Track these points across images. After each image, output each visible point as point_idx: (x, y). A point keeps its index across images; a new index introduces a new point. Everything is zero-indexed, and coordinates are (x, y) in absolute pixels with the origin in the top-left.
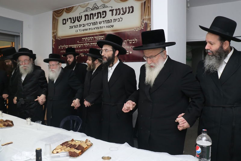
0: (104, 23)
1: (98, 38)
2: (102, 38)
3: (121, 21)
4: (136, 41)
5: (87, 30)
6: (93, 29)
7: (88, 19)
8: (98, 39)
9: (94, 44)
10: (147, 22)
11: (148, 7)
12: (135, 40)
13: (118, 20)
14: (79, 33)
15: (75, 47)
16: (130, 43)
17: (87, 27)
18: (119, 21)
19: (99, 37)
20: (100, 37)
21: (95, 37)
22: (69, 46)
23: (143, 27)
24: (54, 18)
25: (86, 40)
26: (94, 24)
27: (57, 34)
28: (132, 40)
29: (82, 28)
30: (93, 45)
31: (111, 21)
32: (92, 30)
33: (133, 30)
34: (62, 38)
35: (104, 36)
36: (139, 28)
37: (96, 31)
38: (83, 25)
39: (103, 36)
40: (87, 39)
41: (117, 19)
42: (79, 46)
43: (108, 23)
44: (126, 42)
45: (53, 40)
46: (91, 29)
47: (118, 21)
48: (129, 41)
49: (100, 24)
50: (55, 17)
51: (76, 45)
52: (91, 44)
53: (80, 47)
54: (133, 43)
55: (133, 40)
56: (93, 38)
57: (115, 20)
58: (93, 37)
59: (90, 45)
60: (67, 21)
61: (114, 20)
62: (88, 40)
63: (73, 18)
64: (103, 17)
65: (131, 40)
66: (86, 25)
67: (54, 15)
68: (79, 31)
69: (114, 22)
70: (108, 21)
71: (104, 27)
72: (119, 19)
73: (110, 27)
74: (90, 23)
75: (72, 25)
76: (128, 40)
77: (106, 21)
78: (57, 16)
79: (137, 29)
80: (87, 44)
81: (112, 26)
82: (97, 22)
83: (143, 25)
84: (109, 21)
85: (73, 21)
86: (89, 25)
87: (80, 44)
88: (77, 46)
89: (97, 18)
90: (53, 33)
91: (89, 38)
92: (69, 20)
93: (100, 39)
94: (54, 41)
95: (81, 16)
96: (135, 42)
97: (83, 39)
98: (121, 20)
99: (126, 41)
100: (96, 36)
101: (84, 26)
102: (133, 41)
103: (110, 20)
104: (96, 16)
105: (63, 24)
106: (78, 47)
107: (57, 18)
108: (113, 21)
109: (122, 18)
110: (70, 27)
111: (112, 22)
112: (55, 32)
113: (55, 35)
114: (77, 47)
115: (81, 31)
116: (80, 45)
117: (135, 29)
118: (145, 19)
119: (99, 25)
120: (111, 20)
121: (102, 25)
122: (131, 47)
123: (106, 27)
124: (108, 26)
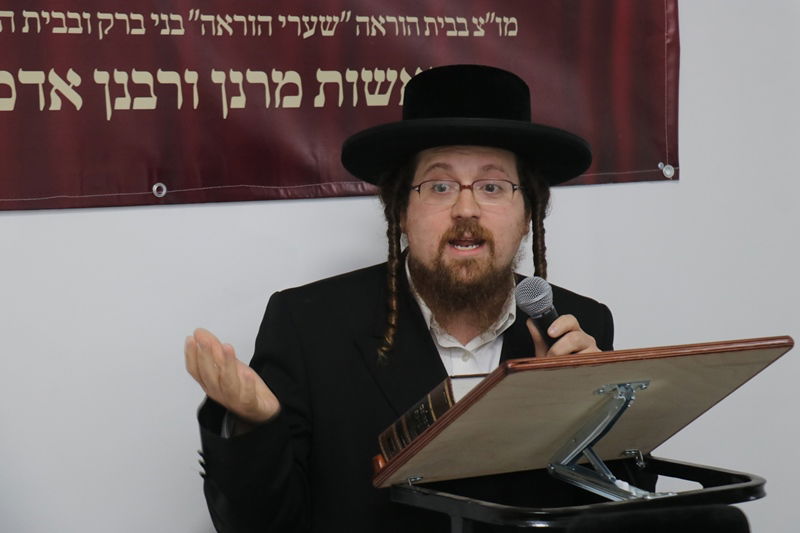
122: (491, 28)
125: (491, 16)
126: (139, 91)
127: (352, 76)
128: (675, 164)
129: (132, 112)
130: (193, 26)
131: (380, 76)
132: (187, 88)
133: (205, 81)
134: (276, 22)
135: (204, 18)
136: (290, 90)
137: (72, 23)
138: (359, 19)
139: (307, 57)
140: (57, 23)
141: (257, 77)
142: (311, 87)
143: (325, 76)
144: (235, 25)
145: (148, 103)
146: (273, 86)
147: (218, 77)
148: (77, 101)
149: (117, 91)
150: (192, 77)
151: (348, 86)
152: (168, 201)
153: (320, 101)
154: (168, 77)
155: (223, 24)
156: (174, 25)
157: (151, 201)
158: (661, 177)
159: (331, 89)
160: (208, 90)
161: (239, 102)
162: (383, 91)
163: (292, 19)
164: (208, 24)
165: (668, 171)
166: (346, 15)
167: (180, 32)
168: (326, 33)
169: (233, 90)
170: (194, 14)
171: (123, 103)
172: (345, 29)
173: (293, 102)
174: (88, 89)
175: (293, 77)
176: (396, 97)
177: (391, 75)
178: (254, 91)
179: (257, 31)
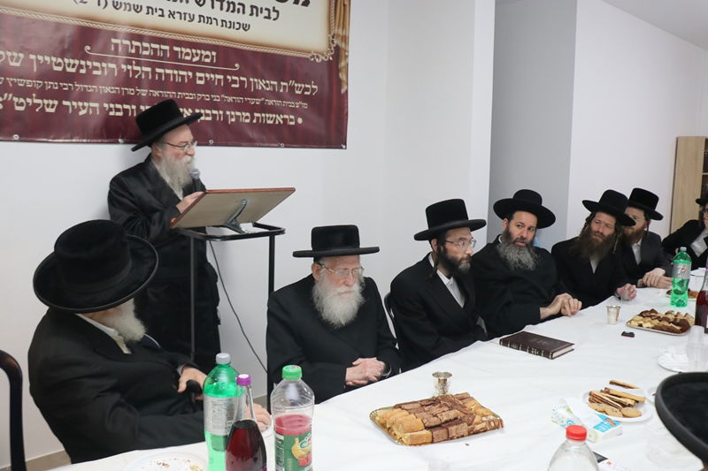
0: (213, 7)
1: (187, 54)
3: (275, 19)
4: (313, 90)
5: (136, 9)
6: (166, 13)
8: (188, 58)
9: (174, 75)
10: (340, 45)
11: (344, 5)
12: (313, 87)
13: (266, 13)
14: (94, 9)
15: (70, 70)
16: (298, 92)
18: (269, 17)
19: (194, 51)
20: (197, 54)
21: (176, 49)
22: (32, 57)
23: (332, 56)
25: (133, 51)
28: (303, 86)
30: (167, 76)
31: (241, 7)
32: (162, 16)
33: (308, 56)
35: (214, 53)
36: (323, 55)
37: (179, 24)
39: (208, 53)
40: (137, 48)
41: (261, 9)
42: (97, 68)
43: (229, 13)
44: (285, 87)
46: (160, 12)
47: (265, 17)
48: (296, 85)
49: (201, 5)
51: (77, 62)
52: (158, 70)
53: (95, 72)
54: (306, 93)
55: (307, 86)
56: (165, 51)
57: (255, 10)
58: (167, 48)
59: (153, 76)
61: (252, 6)
65: (299, 85)
69: (252, 14)
70: (229, 3)
71: (214, 21)
72: (268, 10)
73: (237, 26)
76: (292, 82)
77: (221, 1)
79: (317, 57)
80: (136, 68)
81: (246, 27)
83: (333, 49)
84: (231, 6)
87: (100, 60)
88: (80, 67)
91: (144, 44)
93: (196, 59)
96: (311, 94)
97: (116, 41)
98: (274, 15)
99: (286, 84)
100: (182, 44)
102: (307, 89)
103: (240, 4)
106: (90, 71)
108: (248, 10)
109: (277, 12)
111: (244, 13)
114: (83, 71)
115: (102, 1)
116: (97, 64)
117: (313, 56)
118: (338, 35)
119: (193, 8)
120: (243, 5)
121: (207, 11)
122: (300, 106)
123: (220, 23)
124: (230, 22)
125: (301, 103)
126: (207, 115)
127: (263, 115)
128: (345, 144)
129: (205, 121)
130: (222, 99)
131: (271, 115)
132: (220, 115)
133: (224, 114)
134: (244, 99)
135: (225, 97)
136: (247, 117)
137: (191, 96)
138: (266, 100)
139: (253, 109)
140: (187, 96)
141: (238, 114)
142: (253, 117)
143: (256, 115)
144: (234, 100)
145: (209, 119)
146: (242, 116)
147: (228, 113)
150: (221, 112)
151: (262, 118)
152: (215, 145)
153: (255, 121)
154: (215, 112)
155: (230, 99)
156: (217, 98)
157: (208, 145)
158: (342, 148)
159: (258, 118)
160: (226, 116)
161: (233, 120)
162: (271, 120)
163: (248, 99)
164: (226, 99)
165: (344, 147)
166: (263, 99)
167: (219, 100)
168: (257, 103)
169: (232, 117)
170: (223, 96)
172: (262, 102)
173: (247, 121)
175: (248, 114)
176: (275, 122)
177: (274, 116)
178: (237, 117)
179: (239, 101)
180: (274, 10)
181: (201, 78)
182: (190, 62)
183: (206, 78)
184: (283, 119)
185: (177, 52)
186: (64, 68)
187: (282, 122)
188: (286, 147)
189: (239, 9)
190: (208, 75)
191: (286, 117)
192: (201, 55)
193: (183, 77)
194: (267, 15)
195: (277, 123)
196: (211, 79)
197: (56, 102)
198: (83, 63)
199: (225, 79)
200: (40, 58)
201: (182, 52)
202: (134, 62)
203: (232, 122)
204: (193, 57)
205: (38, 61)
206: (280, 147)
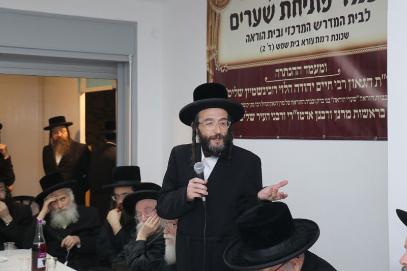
0: (326, 27)
1: (311, 70)
2: (322, 68)
3: (367, 20)
5: (285, 45)
6: (300, 43)
7: (289, 16)
8: (312, 72)
9: (304, 87)
13: (359, 17)
14: (268, 54)
15: (259, 94)
17: (286, 38)
18: (362, 20)
19: (315, 66)
22: (246, 90)
24: (212, 10)
25: (284, 75)
26: (303, 28)
27: (217, 56)
29: (275, 41)
30: (300, 88)
31: (342, 20)
32: (298, 45)
34: (229, 68)
35: (326, 65)
37: (307, 48)
38: (277, 33)
39: (323, 65)
40: (286, 72)
41: (356, 15)
42: (269, 90)
43: (336, 27)
44: (379, 81)
45: (208, 73)
46: (297, 43)
47: (360, 21)
49: (317, 29)
50: (213, 8)
51: (262, 88)
52: (296, 86)
53: (270, 93)
56: (299, 70)
57: (351, 18)
58: (300, 68)
59: (293, 90)
60: (242, 20)
61: (349, 16)
62: (290, 75)
63: (254, 11)
64: (325, 10)
66: (284, 31)
67: (211, 4)
68: (267, 48)
69: (349, 23)
70: (335, 19)
71: (325, 39)
72: (361, 14)
73: (341, 37)
74: (293, 27)
75: (253, 30)
76: (384, 76)
77: (330, 20)
78: (217, 6)
80: (286, 86)
81: (346, 35)
82: (309, 24)
84: (337, 22)
85: (253, 21)
86: (291, 33)
87: (271, 84)
88: (263, 91)
89: (310, 12)
90: (210, 53)
91: (290, 69)
92: (244, 16)
93: (316, 72)
94: (210, 77)
95: (273, 7)
97: (277, 70)
98: (366, 16)
99: (379, 78)
100: (308, 63)
101: (279, 36)
103: (341, 17)
104: (308, 8)
105: (233, 28)
106: (267, 93)
107: (218, 11)
108: (347, 20)
109: (368, 12)
110: (248, 36)
111: (344, 24)
112: (214, 50)
113: (213, 60)
114: (264, 94)
115: (272, 47)
116: (270, 88)
119: (313, 33)
120: (343, 17)
121: (322, 32)
123: (330, 38)
124: (337, 35)
126: (322, 115)
127: (360, 111)
129: (321, 120)
130: (332, 101)
131: (365, 111)
132: (330, 114)
134: (346, 99)
135: (334, 99)
136: (349, 114)
137: (313, 102)
138: (360, 97)
139: (352, 106)
140: (310, 102)
141: (343, 112)
142: (353, 113)
143: (355, 111)
144: (340, 100)
145: (323, 118)
146: (346, 113)
147: (335, 112)
148: (312, 117)
149: (319, 115)
151: (359, 113)
153: (354, 117)
154: (327, 112)
155: (337, 100)
156: (328, 101)
159: (356, 114)
160: (333, 114)
161: (339, 117)
162: (366, 115)
163: (349, 98)
164: (335, 100)
166: (358, 96)
167: (329, 102)
168: (355, 101)
169: (338, 115)
170: (332, 98)
171: (319, 118)
172: (358, 99)
173: (349, 117)
174: (314, 115)
175: (349, 111)
176: (369, 116)
177: (367, 110)
178: (342, 115)
179: (343, 101)
180: (366, 12)
181: (319, 87)
182: (313, 75)
183: (322, 85)
184: (375, 113)
185: (306, 69)
186: (257, 94)
187: (374, 116)
188: (378, 140)
189: (341, 22)
190: (323, 83)
191: (377, 110)
192: (319, 67)
193: (309, 87)
194: (361, 19)
195: (371, 117)
196: (325, 85)
197: (254, 115)
198: (264, 88)
199: (333, 84)
200: (248, 89)
201: (308, 69)
202: (284, 83)
203: (337, 119)
204: (314, 71)
205: (248, 91)
206: (373, 139)
